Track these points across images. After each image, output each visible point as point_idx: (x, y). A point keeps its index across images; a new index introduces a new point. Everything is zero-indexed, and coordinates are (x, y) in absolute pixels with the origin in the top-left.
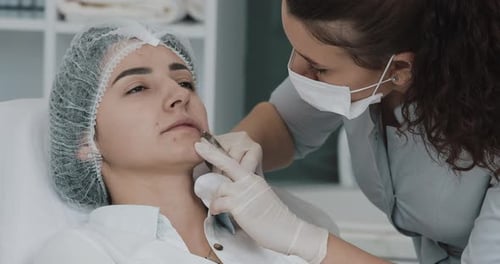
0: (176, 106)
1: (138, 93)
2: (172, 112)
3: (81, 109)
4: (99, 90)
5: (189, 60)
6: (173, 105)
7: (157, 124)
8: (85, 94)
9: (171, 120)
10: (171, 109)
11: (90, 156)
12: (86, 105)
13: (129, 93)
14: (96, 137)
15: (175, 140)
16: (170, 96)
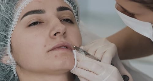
0: (57, 35)
1: (36, 26)
2: (55, 38)
3: (3, 33)
4: (14, 23)
5: (75, 7)
6: (55, 35)
7: (45, 46)
8: (6, 25)
9: (54, 44)
10: (55, 37)
11: (8, 62)
12: (6, 31)
13: (30, 26)
14: (12, 51)
15: (56, 56)
16: (53, 29)
